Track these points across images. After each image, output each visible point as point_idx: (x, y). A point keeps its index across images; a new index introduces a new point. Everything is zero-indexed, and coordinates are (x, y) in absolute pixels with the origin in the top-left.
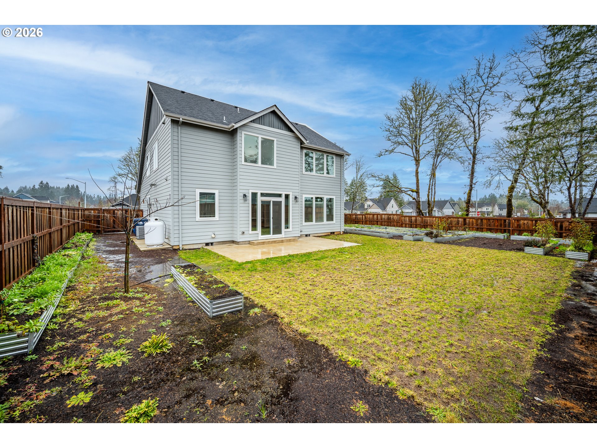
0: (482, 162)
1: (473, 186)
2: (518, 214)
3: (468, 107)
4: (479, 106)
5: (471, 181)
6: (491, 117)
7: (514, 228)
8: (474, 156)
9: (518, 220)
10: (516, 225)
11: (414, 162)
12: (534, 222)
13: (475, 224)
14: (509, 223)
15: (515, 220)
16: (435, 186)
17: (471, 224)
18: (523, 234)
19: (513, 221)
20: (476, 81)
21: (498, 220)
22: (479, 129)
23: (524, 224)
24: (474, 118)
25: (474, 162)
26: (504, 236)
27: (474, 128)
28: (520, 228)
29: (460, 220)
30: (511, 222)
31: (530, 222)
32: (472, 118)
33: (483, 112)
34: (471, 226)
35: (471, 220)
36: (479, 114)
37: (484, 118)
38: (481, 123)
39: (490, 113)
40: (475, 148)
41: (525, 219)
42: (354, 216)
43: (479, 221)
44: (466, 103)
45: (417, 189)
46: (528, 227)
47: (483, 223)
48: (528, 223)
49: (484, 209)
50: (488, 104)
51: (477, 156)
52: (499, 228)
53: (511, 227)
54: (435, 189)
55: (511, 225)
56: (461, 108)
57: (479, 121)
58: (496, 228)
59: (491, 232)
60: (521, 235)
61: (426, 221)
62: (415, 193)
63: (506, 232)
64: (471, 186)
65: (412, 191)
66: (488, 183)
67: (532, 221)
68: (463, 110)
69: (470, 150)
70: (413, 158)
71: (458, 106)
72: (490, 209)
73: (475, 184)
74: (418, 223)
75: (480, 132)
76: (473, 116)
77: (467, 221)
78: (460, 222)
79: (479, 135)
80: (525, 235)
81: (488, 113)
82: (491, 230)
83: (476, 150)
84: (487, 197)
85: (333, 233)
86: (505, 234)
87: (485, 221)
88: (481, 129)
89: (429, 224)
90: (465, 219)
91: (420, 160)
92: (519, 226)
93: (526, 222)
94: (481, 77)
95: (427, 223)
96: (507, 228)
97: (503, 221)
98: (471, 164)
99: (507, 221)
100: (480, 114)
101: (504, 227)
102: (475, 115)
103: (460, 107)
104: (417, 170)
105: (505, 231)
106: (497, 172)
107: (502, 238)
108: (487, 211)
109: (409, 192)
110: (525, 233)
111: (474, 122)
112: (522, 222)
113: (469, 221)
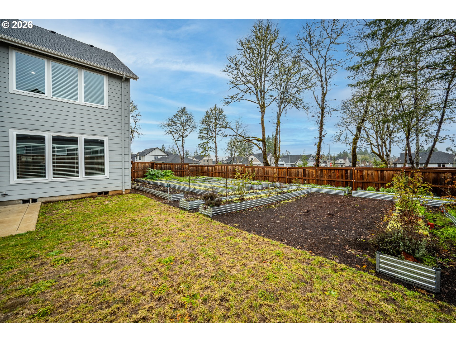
0: (329, 115)
1: (322, 138)
2: (362, 165)
3: (315, 61)
4: (325, 60)
5: (321, 134)
6: (336, 71)
7: (357, 180)
8: (323, 109)
9: (361, 170)
10: (359, 176)
11: (259, 109)
12: (379, 172)
13: (314, 176)
14: (351, 174)
15: (358, 170)
16: (279, 134)
17: (311, 175)
18: (367, 189)
19: (356, 171)
20: (321, 34)
21: (338, 170)
22: (326, 84)
23: (368, 174)
24: (321, 71)
25: (322, 115)
26: (345, 191)
27: (321, 81)
28: (363, 179)
29: (300, 170)
30: (353, 172)
31: (375, 173)
32: (319, 72)
33: (329, 67)
34: (310, 177)
35: (311, 170)
36: (325, 68)
37: (330, 73)
38: (328, 77)
39: (335, 67)
40: (323, 101)
41: (368, 169)
42: (206, 168)
43: (319, 172)
44: (312, 55)
45: (263, 138)
46: (373, 178)
47: (323, 174)
48: (372, 173)
49: (339, 162)
50: (334, 60)
51: (325, 110)
52: (340, 180)
53: (353, 178)
54: (279, 137)
55: (353, 176)
56: (310, 63)
57: (326, 76)
58: (337, 180)
59: (331, 185)
60: (365, 189)
61: (267, 173)
62: (261, 143)
63: (348, 186)
64: (321, 138)
65: (258, 140)
66: (338, 138)
67: (378, 171)
68: (312, 65)
69: (319, 104)
70: (258, 106)
71: (307, 61)
72: (343, 162)
73: (324, 136)
74: (260, 175)
75: (327, 86)
76: (320, 70)
77: (307, 172)
78: (300, 174)
79: (327, 90)
80: (369, 190)
81: (334, 67)
82: (330, 183)
83: (323, 104)
84: (342, 153)
85: (106, 193)
86: (346, 189)
87: (325, 172)
88: (328, 84)
89: (270, 175)
90: (304, 170)
91: (265, 107)
92: (362, 177)
93: (370, 172)
94: (326, 30)
95: (268, 174)
96: (349, 180)
97: (344, 172)
98: (320, 117)
99: (349, 171)
100: (327, 68)
101: (346, 179)
102: (322, 68)
103: (308, 62)
104: (262, 118)
105: (346, 184)
106: (345, 128)
107: (342, 194)
108: (341, 163)
109: (255, 142)
110: (370, 187)
111: (321, 76)
112: (365, 172)
113: (309, 172)
